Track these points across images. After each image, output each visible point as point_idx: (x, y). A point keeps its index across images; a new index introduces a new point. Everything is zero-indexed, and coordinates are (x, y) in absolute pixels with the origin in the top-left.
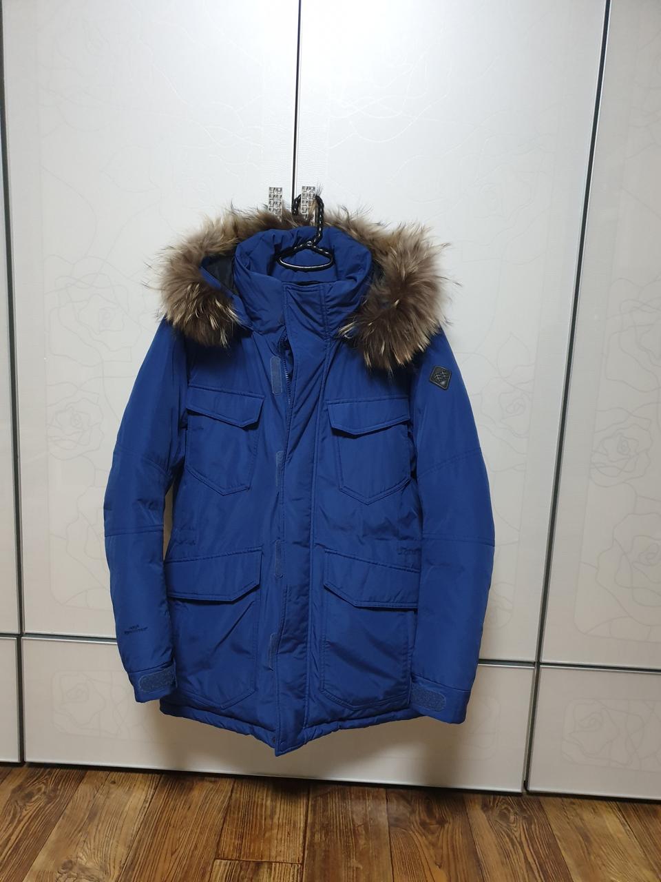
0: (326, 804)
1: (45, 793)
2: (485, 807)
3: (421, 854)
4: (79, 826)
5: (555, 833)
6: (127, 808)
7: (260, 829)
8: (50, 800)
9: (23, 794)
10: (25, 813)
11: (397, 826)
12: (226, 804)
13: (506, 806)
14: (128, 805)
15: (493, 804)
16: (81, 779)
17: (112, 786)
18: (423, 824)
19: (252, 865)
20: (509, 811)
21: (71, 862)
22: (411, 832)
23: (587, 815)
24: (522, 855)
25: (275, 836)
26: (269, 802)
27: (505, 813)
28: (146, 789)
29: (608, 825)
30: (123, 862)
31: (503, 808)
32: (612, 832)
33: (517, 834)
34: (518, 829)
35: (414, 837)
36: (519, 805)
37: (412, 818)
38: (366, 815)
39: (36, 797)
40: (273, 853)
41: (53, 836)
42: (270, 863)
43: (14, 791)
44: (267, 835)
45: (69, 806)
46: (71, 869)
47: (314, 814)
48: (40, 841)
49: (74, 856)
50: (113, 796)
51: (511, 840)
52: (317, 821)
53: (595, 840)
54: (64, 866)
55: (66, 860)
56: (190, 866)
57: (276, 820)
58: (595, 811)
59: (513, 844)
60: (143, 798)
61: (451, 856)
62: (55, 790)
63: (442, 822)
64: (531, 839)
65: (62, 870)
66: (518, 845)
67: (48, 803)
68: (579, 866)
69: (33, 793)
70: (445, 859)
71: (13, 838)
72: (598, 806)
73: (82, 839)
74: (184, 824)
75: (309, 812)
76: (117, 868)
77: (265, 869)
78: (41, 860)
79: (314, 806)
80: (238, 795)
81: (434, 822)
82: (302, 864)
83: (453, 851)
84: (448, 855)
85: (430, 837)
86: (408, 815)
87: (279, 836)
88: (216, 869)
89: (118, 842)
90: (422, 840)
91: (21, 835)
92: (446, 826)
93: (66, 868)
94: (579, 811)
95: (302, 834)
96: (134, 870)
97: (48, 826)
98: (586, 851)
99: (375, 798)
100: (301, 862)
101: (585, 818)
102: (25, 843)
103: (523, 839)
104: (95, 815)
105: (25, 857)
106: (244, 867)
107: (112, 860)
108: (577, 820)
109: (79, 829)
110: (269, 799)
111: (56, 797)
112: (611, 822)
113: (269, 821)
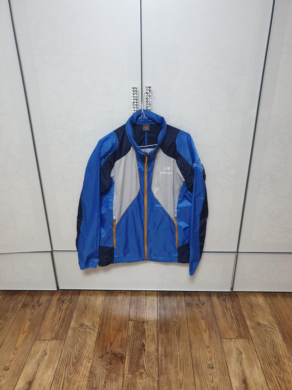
0: (164, 299)
1: (68, 300)
2: (218, 297)
3: (197, 316)
4: (82, 311)
5: (241, 305)
6: (97, 305)
7: (143, 309)
8: (71, 302)
9: (61, 301)
10: (63, 308)
11: (188, 306)
12: (130, 301)
13: (225, 296)
14: (97, 304)
15: (221, 296)
16: (79, 294)
17: (90, 296)
18: (197, 305)
19: (141, 322)
20: (226, 298)
21: (82, 324)
22: (193, 308)
23: (253, 298)
24: (230, 313)
25: (148, 312)
26: (144, 300)
27: (225, 299)
28: (102, 297)
29: (259, 301)
30: (99, 323)
31: (224, 297)
32: (260, 303)
33: (228, 306)
34: (229, 305)
35: (194, 310)
36: (230, 296)
37: (193, 303)
38: (177, 303)
39: (66, 302)
40: (148, 318)
41: (75, 315)
42: (147, 321)
43: (57, 300)
44: (145, 312)
45: (77, 304)
46: (83, 326)
47: (160, 304)
48: (71, 317)
49: (83, 322)
50: (91, 300)
51: (227, 309)
52: (161, 306)
53: (254, 307)
54: (81, 325)
55: (81, 323)
56: (121, 324)
57: (147, 306)
58: (255, 296)
59: (227, 310)
60: (101, 300)
61: (206, 316)
62: (71, 299)
63: (203, 304)
64: (233, 308)
65: (81, 327)
66: (229, 311)
67: (70, 304)
68: (248, 316)
69: (64, 300)
70: (205, 316)
71: (62, 317)
72: (257, 294)
73: (84, 316)
74: (117, 309)
75: (158, 303)
76: (98, 325)
77: (146, 323)
78: (73, 324)
79: (160, 300)
80: (133, 298)
81: (201, 304)
82: (158, 321)
83: (207, 313)
84: (205, 315)
85: (199, 309)
86: (192, 302)
87: (149, 312)
88: (130, 324)
89: (96, 316)
90: (197, 311)
91: (64, 315)
92: (205, 305)
93: (81, 326)
94: (250, 297)
95: (156, 311)
96: (103, 326)
97: (72, 312)
98: (251, 311)
99: (180, 296)
100: (157, 320)
101: (252, 299)
102: (66, 318)
103: (230, 308)
104: (87, 307)
105: (67, 323)
106: (139, 323)
107: (95, 323)
108: (249, 300)
109: (82, 312)
110: (144, 298)
111: (72, 301)
112: (261, 300)
113: (145, 307)
